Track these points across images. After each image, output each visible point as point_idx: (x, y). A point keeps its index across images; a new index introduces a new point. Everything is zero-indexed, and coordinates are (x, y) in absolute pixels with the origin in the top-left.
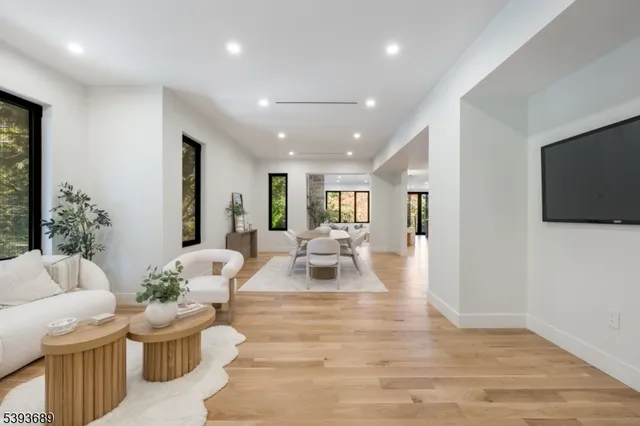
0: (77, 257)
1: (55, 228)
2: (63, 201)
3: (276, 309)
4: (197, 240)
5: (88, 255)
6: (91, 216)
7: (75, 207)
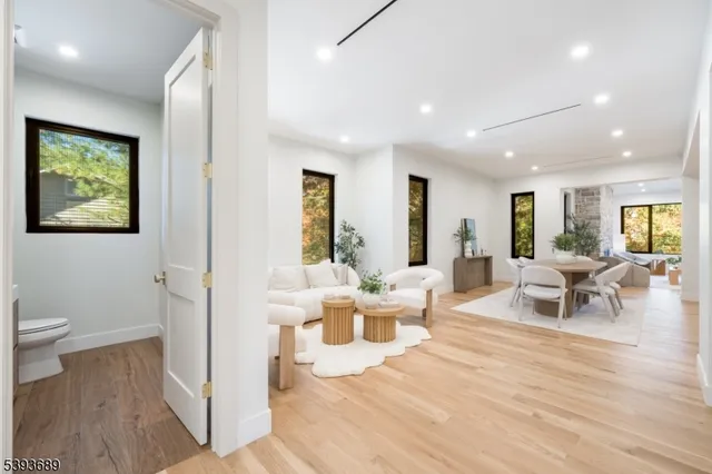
0: (346, 265)
1: (340, 248)
2: (343, 232)
3: (474, 328)
4: (424, 262)
5: (353, 266)
6: (355, 241)
7: (348, 234)
